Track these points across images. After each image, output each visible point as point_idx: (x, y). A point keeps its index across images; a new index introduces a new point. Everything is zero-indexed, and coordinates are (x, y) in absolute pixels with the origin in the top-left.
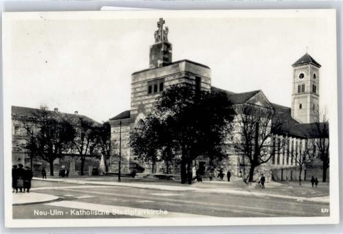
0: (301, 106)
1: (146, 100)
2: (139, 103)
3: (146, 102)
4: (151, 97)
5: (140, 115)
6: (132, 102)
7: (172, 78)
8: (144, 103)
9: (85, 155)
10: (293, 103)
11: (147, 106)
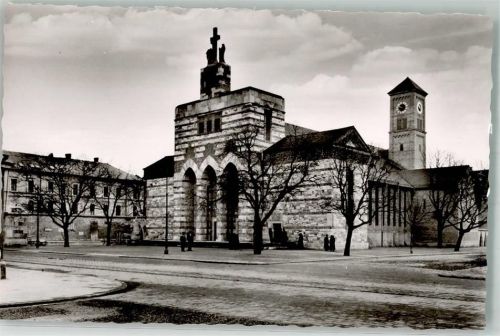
0: (402, 148)
1: (197, 141)
2: (187, 146)
3: (196, 144)
4: (202, 137)
5: (188, 162)
6: (176, 145)
7: (232, 111)
8: (193, 145)
9: (112, 217)
10: (392, 144)
11: (198, 150)
